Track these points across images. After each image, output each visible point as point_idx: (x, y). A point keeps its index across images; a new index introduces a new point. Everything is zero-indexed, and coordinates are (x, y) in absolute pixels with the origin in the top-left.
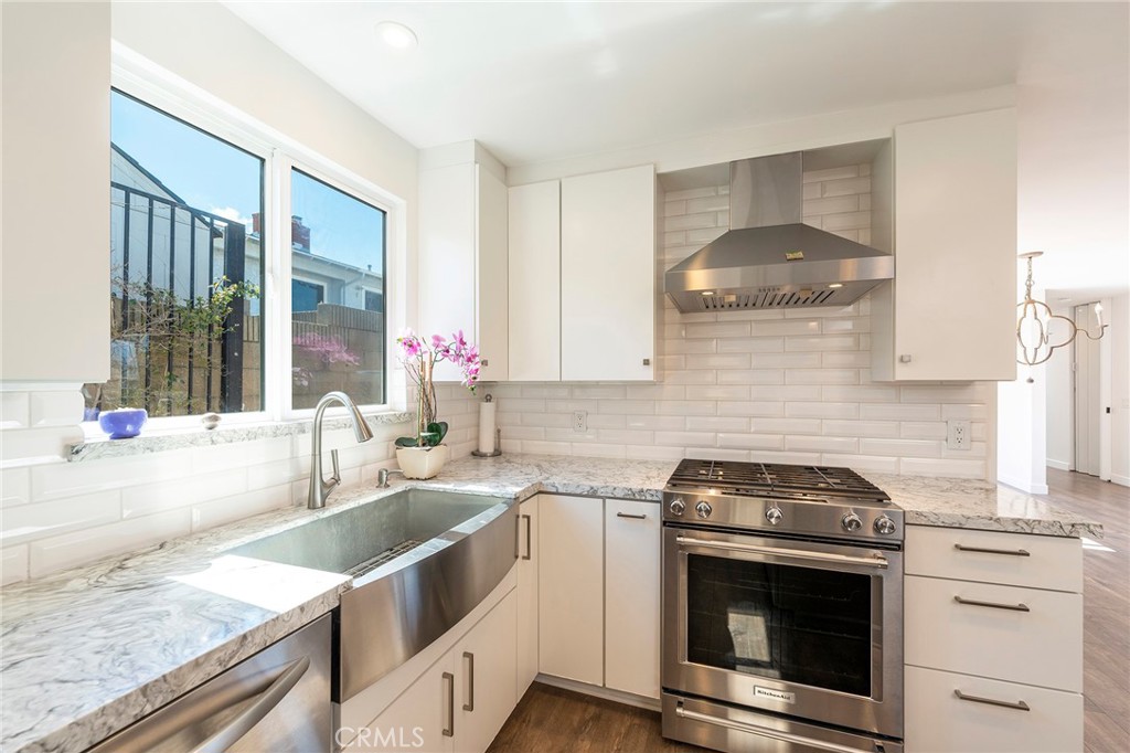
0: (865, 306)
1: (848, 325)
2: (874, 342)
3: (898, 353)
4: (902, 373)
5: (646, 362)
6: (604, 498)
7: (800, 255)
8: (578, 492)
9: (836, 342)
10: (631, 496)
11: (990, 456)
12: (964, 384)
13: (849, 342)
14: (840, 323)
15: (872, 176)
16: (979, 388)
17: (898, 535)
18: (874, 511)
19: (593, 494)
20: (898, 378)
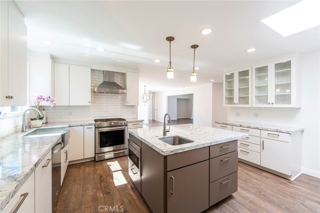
0: (123, 94)
1: (121, 97)
2: (124, 99)
3: (127, 102)
4: (128, 104)
5: (89, 102)
6: (84, 126)
7: (115, 88)
8: (79, 125)
9: (119, 99)
10: (89, 125)
11: (137, 115)
12: (135, 106)
13: (121, 99)
14: (120, 97)
15: (124, 76)
16: (136, 106)
17: (127, 124)
18: (124, 122)
19: (82, 125)
20: (127, 105)
